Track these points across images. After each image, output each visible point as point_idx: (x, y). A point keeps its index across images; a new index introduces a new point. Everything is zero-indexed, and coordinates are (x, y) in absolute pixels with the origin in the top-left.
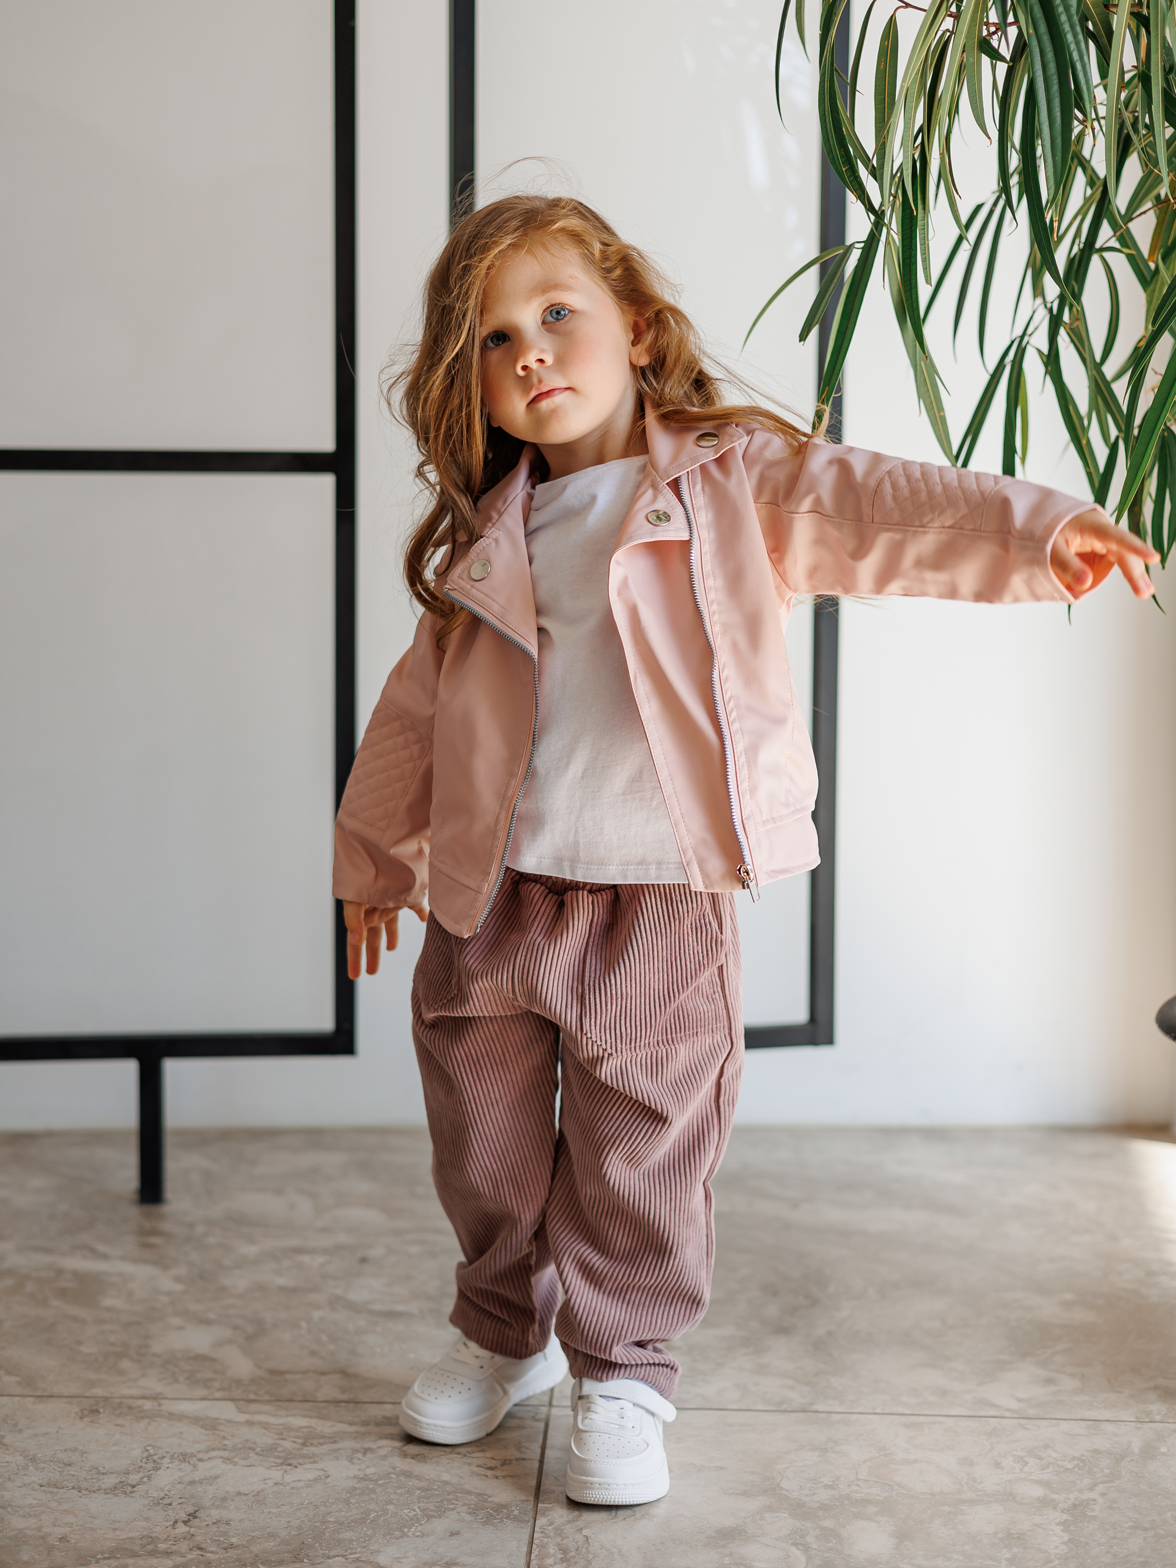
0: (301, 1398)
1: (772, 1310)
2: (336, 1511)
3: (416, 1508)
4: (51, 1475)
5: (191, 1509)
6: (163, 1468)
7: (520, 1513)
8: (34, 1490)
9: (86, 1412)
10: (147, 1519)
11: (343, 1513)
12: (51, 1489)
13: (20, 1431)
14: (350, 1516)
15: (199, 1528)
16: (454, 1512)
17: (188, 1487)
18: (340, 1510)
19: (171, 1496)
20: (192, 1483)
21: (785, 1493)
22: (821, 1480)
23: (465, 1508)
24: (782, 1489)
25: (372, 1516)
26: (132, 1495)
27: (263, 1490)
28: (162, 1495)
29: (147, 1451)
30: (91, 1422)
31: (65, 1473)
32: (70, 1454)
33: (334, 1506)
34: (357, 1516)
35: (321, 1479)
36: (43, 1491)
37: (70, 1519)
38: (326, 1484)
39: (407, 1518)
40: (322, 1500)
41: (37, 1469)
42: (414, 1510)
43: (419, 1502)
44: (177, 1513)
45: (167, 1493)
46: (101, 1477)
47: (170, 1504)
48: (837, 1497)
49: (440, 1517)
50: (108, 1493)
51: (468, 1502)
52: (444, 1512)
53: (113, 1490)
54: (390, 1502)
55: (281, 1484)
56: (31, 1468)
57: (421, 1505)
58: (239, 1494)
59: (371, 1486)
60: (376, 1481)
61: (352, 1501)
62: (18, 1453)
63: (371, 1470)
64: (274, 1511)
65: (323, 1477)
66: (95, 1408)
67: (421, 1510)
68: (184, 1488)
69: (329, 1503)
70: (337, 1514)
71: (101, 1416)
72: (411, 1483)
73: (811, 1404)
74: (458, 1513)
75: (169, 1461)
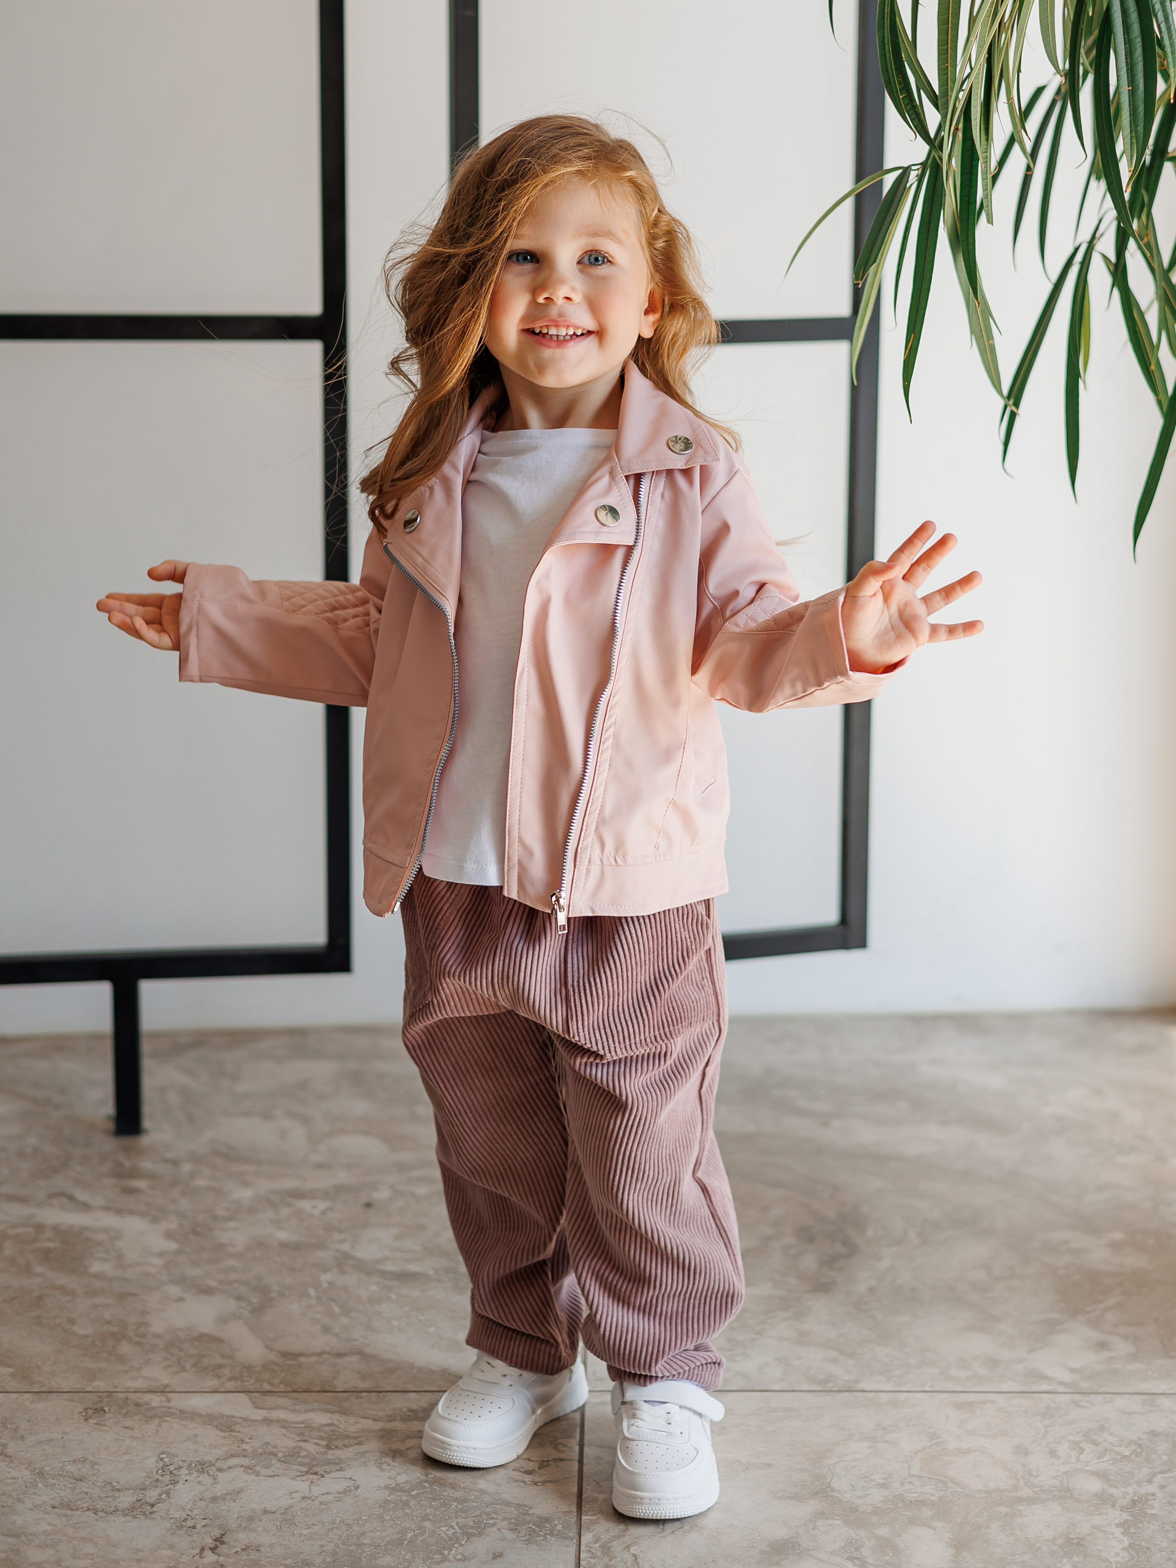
0: (318, 1388)
1: (809, 1262)
2: (371, 1531)
3: (453, 1524)
4: (62, 1493)
5: (216, 1533)
6: (181, 1481)
7: (563, 1527)
8: (47, 1513)
9: (90, 1412)
10: (171, 1547)
11: (378, 1533)
12: (64, 1512)
13: (22, 1438)
14: (385, 1537)
15: (228, 1556)
16: (495, 1528)
17: (211, 1505)
18: (375, 1530)
19: (193, 1516)
20: (214, 1499)
21: (836, 1494)
22: (872, 1478)
23: (506, 1523)
24: (833, 1490)
25: (409, 1535)
26: (152, 1516)
27: (290, 1507)
28: (184, 1516)
29: (162, 1459)
30: (97, 1424)
31: (77, 1491)
32: (80, 1466)
33: (368, 1525)
34: (393, 1537)
35: (351, 1491)
36: (57, 1514)
37: (89, 1549)
38: (356, 1496)
39: (445, 1537)
40: (354, 1517)
41: (47, 1486)
42: (453, 1527)
43: (457, 1518)
44: (203, 1538)
45: (189, 1513)
46: (117, 1494)
47: (194, 1527)
48: (890, 1497)
49: (480, 1535)
50: (126, 1515)
51: (508, 1516)
52: (484, 1528)
53: (130, 1511)
54: (425, 1518)
55: (309, 1498)
56: (40, 1485)
57: (460, 1520)
58: (266, 1512)
59: (405, 1498)
60: (409, 1491)
61: (386, 1517)
62: (24, 1467)
63: (402, 1478)
64: (305, 1532)
65: (353, 1488)
66: (99, 1406)
67: (460, 1528)
68: (207, 1506)
69: (362, 1520)
70: (372, 1534)
71: (107, 1416)
72: (446, 1494)
73: (857, 1381)
74: (499, 1529)
75: (187, 1472)
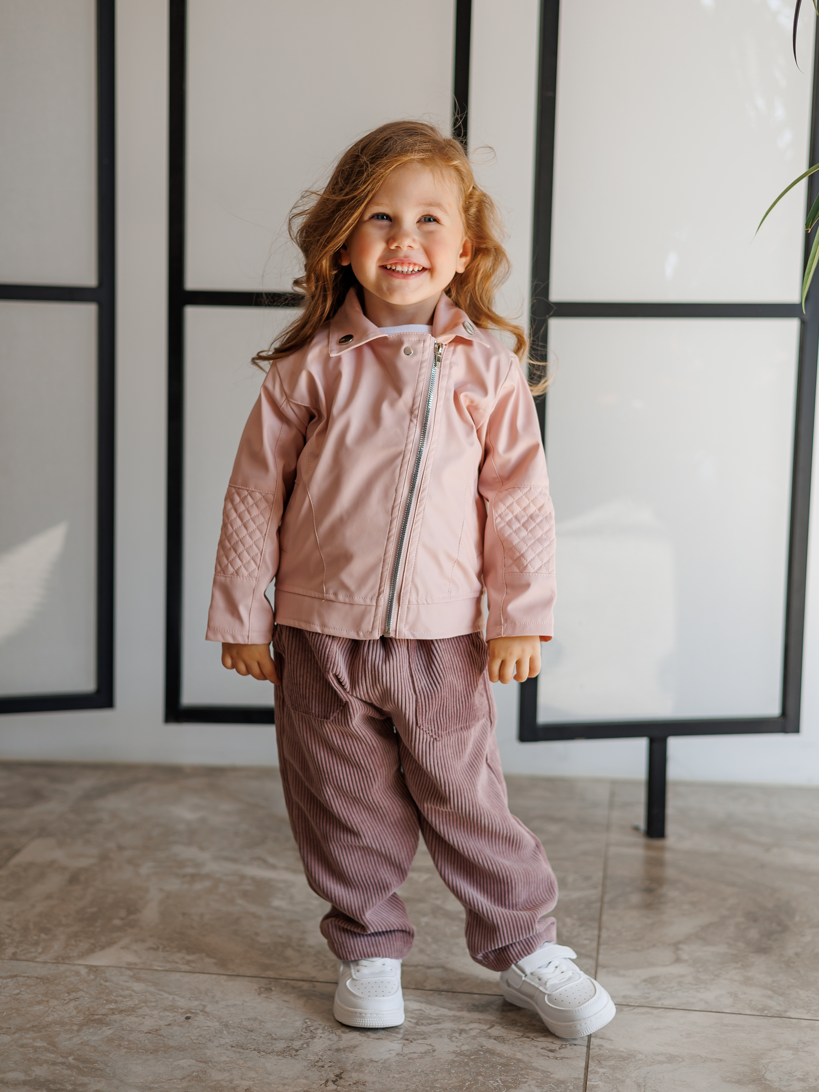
0: (413, 987)
1: (754, 934)
2: (441, 1079)
3: (498, 1079)
4: (239, 1038)
5: (337, 1072)
6: (317, 1037)
7: (574, 1088)
8: (227, 1050)
9: (262, 990)
10: (306, 1078)
11: (446, 1081)
12: (239, 1050)
13: (217, 1002)
14: (451, 1084)
15: (344, 1086)
16: (526, 1085)
17: (335, 1054)
18: (444, 1079)
19: (323, 1060)
20: (338, 1050)
21: (768, 1083)
22: (795, 1074)
23: (534, 1082)
24: (766, 1079)
25: (467, 1084)
26: (296, 1057)
27: (388, 1059)
28: (317, 1059)
29: (306, 1022)
30: (266, 997)
31: (249, 1038)
32: (252, 1023)
33: (440, 1075)
34: (456, 1084)
35: (430, 1053)
36: (234, 1051)
37: (253, 1074)
38: (433, 1056)
39: (492, 1087)
40: (430, 1069)
41: (229, 1033)
42: (497, 1081)
43: (501, 1076)
44: (328, 1074)
45: (321, 1057)
46: (274, 1042)
47: (323, 1067)
48: (807, 1088)
49: (516, 1088)
50: (279, 1055)
51: (536, 1077)
52: (519, 1084)
53: (282, 1053)
54: (479, 1074)
55: (401, 1055)
56: (225, 1032)
57: (502, 1077)
58: (371, 1061)
59: (466, 1060)
60: (469, 1056)
61: (452, 1071)
62: (216, 1020)
63: (465, 1048)
64: (397, 1076)
65: (431, 1051)
66: (268, 986)
67: (502, 1082)
68: (333, 1054)
69: (436, 1072)
70: (442, 1081)
71: (273, 993)
72: (494, 1060)
73: (786, 1011)
74: (529, 1085)
75: (322, 1032)
